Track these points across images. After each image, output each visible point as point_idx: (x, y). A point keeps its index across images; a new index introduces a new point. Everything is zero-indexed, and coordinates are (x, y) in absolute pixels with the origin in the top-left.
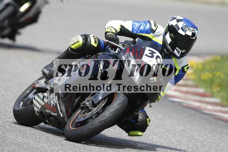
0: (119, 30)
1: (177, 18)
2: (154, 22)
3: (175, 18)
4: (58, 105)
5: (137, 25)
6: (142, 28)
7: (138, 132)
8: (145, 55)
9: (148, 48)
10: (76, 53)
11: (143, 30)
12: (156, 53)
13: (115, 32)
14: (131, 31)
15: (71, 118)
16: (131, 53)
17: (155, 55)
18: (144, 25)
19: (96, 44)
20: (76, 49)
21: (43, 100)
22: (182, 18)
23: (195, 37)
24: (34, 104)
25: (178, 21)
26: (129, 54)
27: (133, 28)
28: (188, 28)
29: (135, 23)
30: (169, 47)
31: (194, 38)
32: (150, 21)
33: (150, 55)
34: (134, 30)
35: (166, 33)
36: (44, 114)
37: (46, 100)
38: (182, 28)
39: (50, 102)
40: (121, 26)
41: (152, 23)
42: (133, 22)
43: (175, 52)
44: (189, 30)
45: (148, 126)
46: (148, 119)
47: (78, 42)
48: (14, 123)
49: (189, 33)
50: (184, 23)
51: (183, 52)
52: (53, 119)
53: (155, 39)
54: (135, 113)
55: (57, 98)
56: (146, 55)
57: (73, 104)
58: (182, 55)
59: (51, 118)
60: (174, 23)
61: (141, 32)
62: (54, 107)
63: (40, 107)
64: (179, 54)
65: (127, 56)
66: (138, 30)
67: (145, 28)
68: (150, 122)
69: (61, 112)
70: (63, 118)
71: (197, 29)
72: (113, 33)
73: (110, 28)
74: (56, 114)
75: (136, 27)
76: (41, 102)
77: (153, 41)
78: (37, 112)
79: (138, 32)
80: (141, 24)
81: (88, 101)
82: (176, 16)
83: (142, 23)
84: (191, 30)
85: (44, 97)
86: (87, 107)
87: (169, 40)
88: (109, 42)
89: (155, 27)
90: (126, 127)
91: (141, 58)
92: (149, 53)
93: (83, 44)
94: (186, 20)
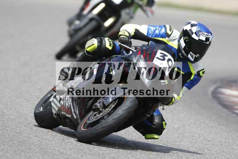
0: (133, 34)
1: (191, 23)
2: (170, 26)
3: (190, 23)
4: (72, 107)
5: (153, 29)
6: (157, 32)
7: (154, 135)
8: (156, 58)
9: (159, 51)
10: (92, 56)
11: (158, 34)
12: (167, 56)
13: (128, 35)
14: (146, 35)
15: (83, 120)
16: (142, 56)
17: (167, 58)
18: (159, 29)
19: (111, 47)
20: (92, 51)
21: (59, 102)
22: (196, 23)
23: (209, 41)
24: (52, 106)
25: (192, 26)
26: (141, 56)
27: (148, 33)
28: (201, 33)
29: (150, 27)
30: (183, 51)
31: (208, 43)
32: (166, 25)
33: (162, 58)
34: (149, 34)
35: (180, 38)
36: (61, 116)
37: (62, 102)
38: (195, 33)
39: (65, 104)
40: (136, 30)
41: (168, 27)
42: (148, 26)
43: (189, 56)
44: (203, 35)
45: (164, 129)
46: (164, 123)
47: (93, 45)
48: (35, 126)
49: (203, 38)
50: (198, 28)
51: (196, 56)
52: (68, 121)
53: (170, 44)
54: (147, 115)
55: (71, 100)
56: (158, 58)
57: (86, 107)
58: (196, 60)
59: (67, 120)
60: (188, 27)
61: (156, 36)
62: (68, 108)
63: (57, 109)
64: (193, 58)
65: (138, 59)
66: (152, 35)
67: (160, 32)
68: (167, 125)
69: (74, 114)
70: (77, 119)
71: (211, 34)
72: (126, 36)
73: (123, 32)
74: (70, 116)
75: (151, 31)
76: (58, 104)
77: (169, 45)
78: (55, 114)
79: (154, 36)
80: (156, 28)
81: (100, 102)
82: (190, 21)
83: (158, 27)
84: (205, 35)
85: (60, 99)
86: (98, 109)
87: (183, 45)
88: (121, 44)
89: (171, 31)
90: (142, 130)
91: (153, 61)
92: (160, 56)
93: (98, 47)
94: (200, 25)
